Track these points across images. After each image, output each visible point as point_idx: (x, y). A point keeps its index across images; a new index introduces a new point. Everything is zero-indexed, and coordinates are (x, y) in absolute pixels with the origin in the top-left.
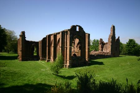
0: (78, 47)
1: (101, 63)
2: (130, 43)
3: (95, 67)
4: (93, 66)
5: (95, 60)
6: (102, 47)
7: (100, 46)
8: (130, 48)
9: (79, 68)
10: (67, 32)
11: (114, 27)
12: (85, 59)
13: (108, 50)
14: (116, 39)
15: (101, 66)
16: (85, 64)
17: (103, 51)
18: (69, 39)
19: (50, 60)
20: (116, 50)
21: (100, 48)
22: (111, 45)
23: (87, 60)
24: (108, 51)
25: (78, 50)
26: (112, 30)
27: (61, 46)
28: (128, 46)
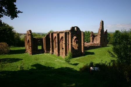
0: (75, 41)
1: (93, 53)
2: (116, 34)
3: (89, 56)
4: (87, 56)
5: (88, 51)
6: (93, 39)
7: (91, 38)
8: (116, 38)
9: (78, 58)
10: (68, 33)
11: (103, 22)
12: (81, 51)
13: (97, 41)
14: (104, 31)
15: (92, 55)
16: (81, 55)
17: (94, 42)
18: (70, 38)
19: (53, 53)
20: (104, 41)
21: (91, 40)
22: (100, 38)
23: (83, 52)
24: (98, 43)
25: (75, 44)
26: (101, 24)
27: (64, 43)
28: (115, 36)
